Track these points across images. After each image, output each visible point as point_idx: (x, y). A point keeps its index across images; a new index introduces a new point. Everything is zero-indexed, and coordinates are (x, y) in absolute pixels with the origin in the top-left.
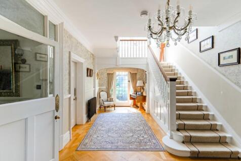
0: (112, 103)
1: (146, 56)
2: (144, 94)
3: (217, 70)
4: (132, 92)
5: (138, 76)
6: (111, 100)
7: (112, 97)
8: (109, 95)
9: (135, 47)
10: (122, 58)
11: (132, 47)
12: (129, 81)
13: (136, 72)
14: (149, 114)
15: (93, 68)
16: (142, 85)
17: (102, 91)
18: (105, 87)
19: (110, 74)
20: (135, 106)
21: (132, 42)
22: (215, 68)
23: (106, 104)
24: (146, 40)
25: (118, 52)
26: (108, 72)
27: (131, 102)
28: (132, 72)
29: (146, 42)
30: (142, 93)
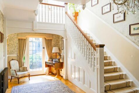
0: (26, 73)
1: (64, 23)
2: (61, 61)
3: (128, 38)
4: (47, 59)
5: (53, 43)
6: (25, 69)
7: (25, 66)
8: (21, 64)
9: (50, 12)
10: (39, 23)
11: (47, 11)
12: (44, 48)
13: (51, 38)
14: (67, 80)
15: (3, 31)
16: (58, 51)
17: (13, 60)
18: (16, 55)
19: (22, 39)
20: (51, 73)
21: (47, 6)
22: (127, 37)
23: (20, 74)
24: (64, 7)
25: (36, 15)
26: (20, 38)
27: (46, 70)
28: (47, 38)
29: (64, 8)
30: (59, 60)
